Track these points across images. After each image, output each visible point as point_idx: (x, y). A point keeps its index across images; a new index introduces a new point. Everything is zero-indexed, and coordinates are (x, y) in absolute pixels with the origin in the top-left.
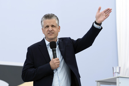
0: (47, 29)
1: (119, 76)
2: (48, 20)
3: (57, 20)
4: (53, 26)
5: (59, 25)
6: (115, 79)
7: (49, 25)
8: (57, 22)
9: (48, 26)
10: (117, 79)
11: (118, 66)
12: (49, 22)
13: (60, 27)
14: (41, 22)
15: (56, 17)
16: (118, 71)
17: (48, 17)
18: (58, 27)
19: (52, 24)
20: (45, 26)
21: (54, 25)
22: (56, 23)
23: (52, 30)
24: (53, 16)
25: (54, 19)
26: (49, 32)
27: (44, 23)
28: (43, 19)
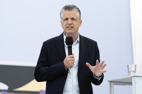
0: (66, 22)
1: (135, 75)
2: (67, 12)
3: (78, 12)
4: (72, 19)
5: (80, 19)
6: (131, 78)
7: (68, 17)
8: (78, 14)
9: (67, 19)
10: (133, 79)
11: (133, 63)
12: (69, 14)
13: (81, 21)
14: (61, 14)
15: (78, 8)
16: (133, 70)
17: (68, 8)
18: (79, 20)
19: (72, 16)
20: (64, 18)
21: (75, 18)
22: (77, 16)
23: (71, 23)
24: (74, 8)
25: (74, 11)
26: (68, 26)
27: (64, 14)
28: (63, 10)
